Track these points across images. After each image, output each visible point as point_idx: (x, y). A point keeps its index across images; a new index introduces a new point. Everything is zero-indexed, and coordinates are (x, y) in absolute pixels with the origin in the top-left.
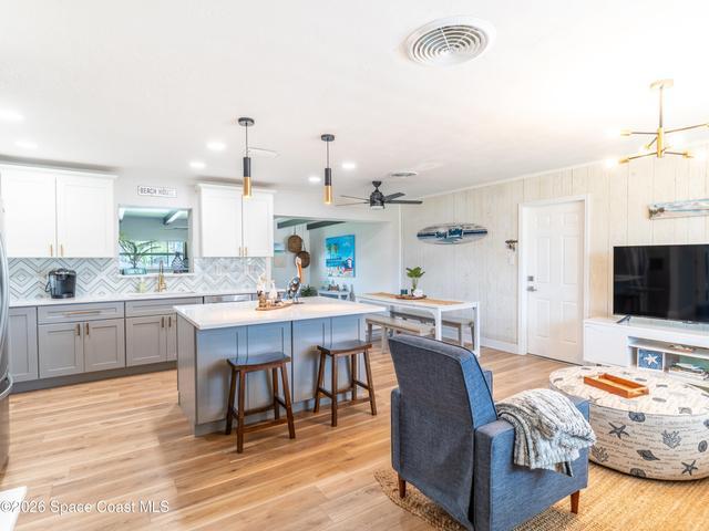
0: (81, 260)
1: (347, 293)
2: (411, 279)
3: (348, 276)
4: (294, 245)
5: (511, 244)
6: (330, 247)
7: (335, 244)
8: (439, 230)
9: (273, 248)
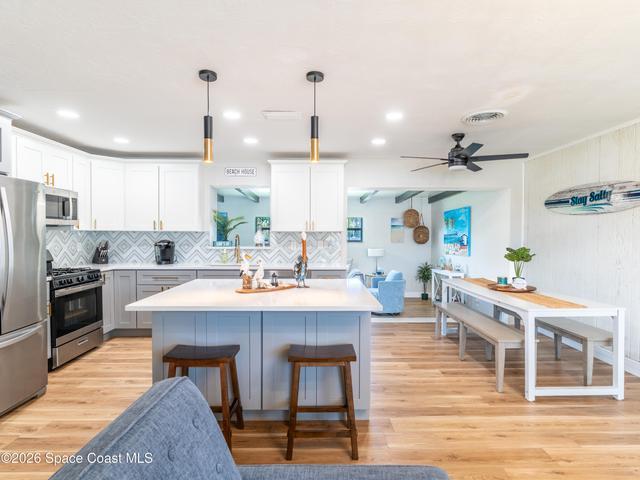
0: (183, 233)
1: (462, 275)
2: (512, 263)
3: (462, 255)
4: (412, 218)
6: (447, 221)
7: (452, 218)
8: (575, 194)
9: (390, 223)
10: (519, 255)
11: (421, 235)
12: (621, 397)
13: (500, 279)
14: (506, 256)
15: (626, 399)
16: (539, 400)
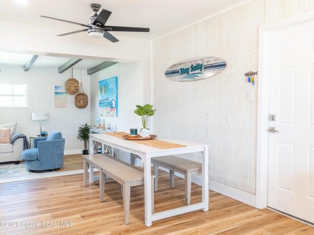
2: (140, 117)
4: (73, 87)
5: (250, 76)
6: (101, 88)
7: (104, 86)
8: (182, 66)
9: (54, 91)
10: (144, 111)
11: (82, 101)
12: (206, 209)
13: (132, 131)
14: (135, 112)
15: (209, 210)
16: (155, 224)
